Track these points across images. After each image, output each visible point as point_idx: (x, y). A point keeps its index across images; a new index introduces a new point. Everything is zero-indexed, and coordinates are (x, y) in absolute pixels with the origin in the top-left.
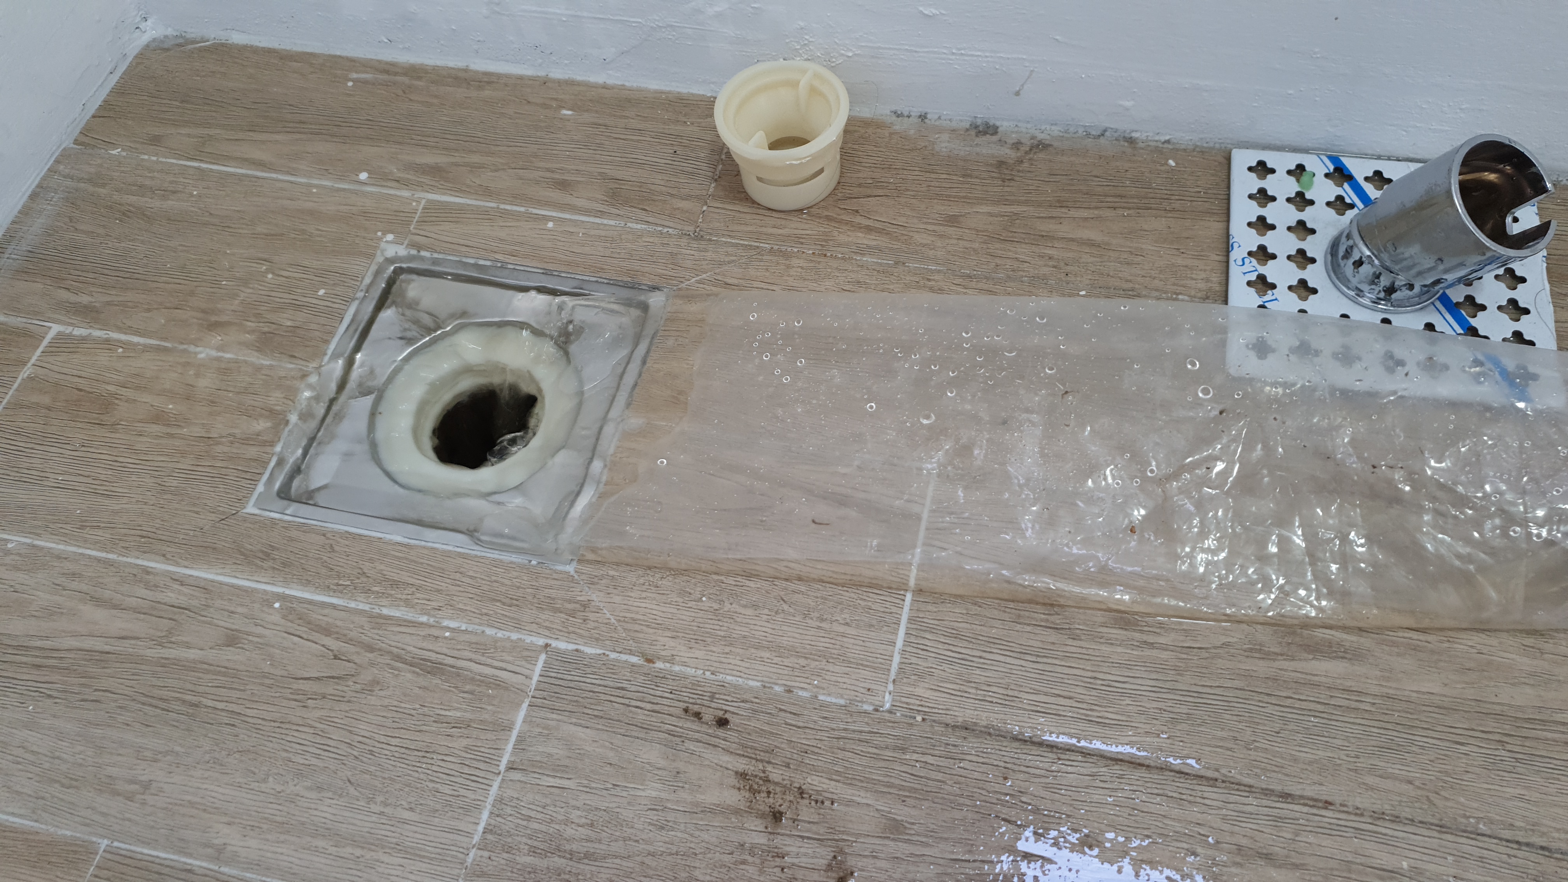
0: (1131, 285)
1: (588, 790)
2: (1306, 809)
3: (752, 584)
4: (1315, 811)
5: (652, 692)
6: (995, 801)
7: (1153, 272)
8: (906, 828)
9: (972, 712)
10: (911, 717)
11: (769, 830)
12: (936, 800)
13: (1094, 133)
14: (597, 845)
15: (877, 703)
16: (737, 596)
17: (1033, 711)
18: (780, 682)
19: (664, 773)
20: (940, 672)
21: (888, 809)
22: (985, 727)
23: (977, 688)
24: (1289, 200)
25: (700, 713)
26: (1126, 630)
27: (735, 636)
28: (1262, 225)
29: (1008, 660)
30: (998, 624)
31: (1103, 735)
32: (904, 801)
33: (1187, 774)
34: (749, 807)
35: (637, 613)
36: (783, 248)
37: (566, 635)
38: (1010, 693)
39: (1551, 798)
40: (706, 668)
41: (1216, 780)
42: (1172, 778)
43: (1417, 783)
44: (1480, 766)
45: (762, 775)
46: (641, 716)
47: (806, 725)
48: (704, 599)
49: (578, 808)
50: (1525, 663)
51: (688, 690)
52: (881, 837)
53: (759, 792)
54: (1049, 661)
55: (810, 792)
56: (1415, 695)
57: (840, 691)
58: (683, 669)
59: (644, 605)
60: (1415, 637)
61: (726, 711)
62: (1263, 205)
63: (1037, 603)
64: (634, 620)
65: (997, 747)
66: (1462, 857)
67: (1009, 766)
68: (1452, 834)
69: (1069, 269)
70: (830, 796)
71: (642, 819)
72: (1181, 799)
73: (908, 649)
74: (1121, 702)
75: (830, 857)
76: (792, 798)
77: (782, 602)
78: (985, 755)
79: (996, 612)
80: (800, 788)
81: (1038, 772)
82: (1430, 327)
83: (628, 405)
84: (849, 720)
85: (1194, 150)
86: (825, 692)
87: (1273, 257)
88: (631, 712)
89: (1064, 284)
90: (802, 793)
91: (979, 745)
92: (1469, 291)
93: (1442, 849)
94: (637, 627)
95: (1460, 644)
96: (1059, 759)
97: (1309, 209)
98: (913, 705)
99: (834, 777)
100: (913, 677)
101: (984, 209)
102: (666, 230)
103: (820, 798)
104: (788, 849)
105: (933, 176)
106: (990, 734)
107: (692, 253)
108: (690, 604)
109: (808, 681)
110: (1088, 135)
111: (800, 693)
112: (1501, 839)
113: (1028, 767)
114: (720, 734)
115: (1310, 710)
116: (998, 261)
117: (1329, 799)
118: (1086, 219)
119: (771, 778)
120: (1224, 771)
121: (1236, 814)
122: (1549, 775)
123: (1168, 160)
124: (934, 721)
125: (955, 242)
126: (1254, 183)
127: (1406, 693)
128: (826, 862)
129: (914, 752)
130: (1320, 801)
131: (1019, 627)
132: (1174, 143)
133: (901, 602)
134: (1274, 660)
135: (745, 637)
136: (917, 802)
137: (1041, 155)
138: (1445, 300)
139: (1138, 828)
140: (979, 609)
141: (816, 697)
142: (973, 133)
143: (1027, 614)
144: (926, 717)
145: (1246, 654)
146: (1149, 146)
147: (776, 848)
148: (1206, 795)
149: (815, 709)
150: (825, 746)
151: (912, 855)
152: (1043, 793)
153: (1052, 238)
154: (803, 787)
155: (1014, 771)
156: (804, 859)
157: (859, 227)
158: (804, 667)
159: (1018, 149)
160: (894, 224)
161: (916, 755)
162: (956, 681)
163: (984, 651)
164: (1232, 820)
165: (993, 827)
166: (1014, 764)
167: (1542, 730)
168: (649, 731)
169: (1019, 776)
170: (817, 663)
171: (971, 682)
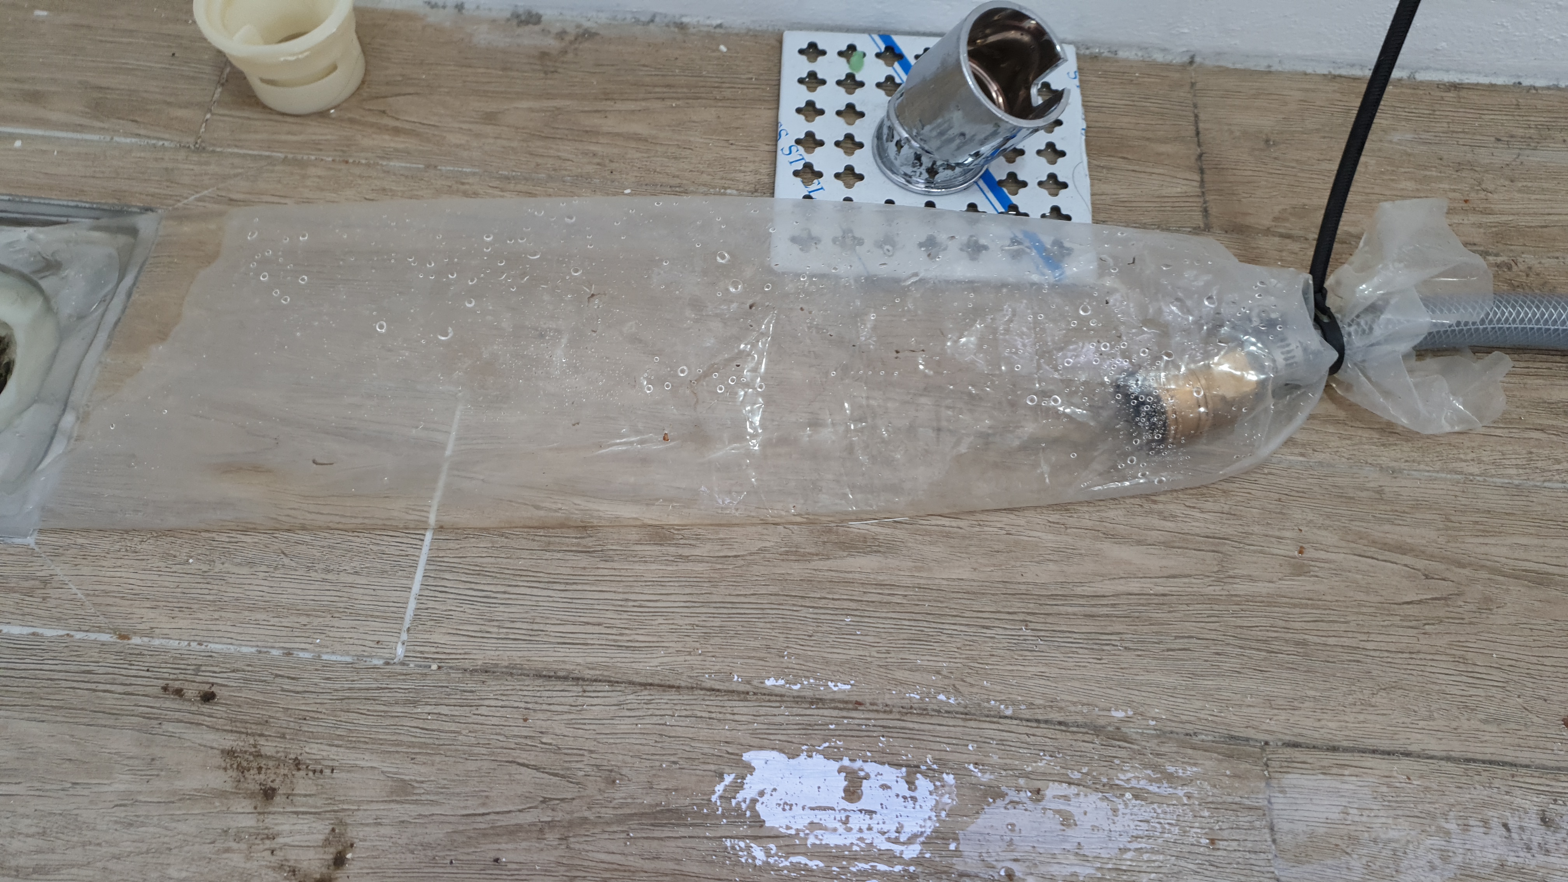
0: (678, 181)
1: (41, 793)
2: (835, 713)
3: (248, 539)
4: (845, 714)
5: (124, 672)
6: (513, 746)
7: (701, 166)
8: (414, 787)
9: (493, 653)
10: (425, 667)
11: (259, 810)
12: (449, 753)
13: (644, 19)
14: (50, 856)
15: (388, 656)
16: (230, 554)
17: (559, 643)
18: (277, 645)
19: (136, 762)
20: (462, 614)
21: (395, 770)
22: (506, 667)
23: (499, 627)
24: (839, 83)
25: (181, 690)
26: (661, 545)
27: (226, 599)
28: (811, 110)
29: (535, 592)
30: (525, 554)
31: (632, 660)
32: (413, 759)
33: (718, 690)
34: (236, 787)
35: (110, 584)
36: (299, 157)
37: (20, 617)
38: (536, 627)
39: (1069, 672)
40: (192, 638)
41: (748, 693)
42: (702, 697)
43: (945, 672)
44: (1004, 648)
45: (253, 750)
46: (110, 701)
47: (306, 689)
48: (191, 561)
49: (28, 816)
50: (1049, 538)
51: (169, 665)
52: (386, 801)
53: (249, 770)
54: (579, 587)
55: (308, 762)
56: (945, 582)
57: (346, 647)
58: (164, 641)
59: (118, 574)
60: (947, 524)
61: (213, 684)
62: (812, 89)
63: (569, 527)
64: (106, 592)
65: (518, 688)
66: (985, 742)
67: (530, 706)
68: (976, 720)
69: (614, 166)
70: (330, 763)
71: (107, 818)
72: (710, 718)
73: (426, 593)
74: (653, 622)
75: (327, 831)
76: (286, 772)
77: (282, 556)
78: (504, 698)
79: (524, 542)
80: (296, 759)
81: (559, 708)
82: (972, 207)
83: (107, 346)
84: (356, 678)
85: (747, 34)
86: (329, 650)
87: (821, 143)
88: (98, 697)
89: (609, 183)
90: (297, 765)
91: (498, 688)
92: (1011, 168)
93: (965, 737)
94: (110, 601)
95: (990, 526)
96: (584, 691)
97: (858, 91)
98: (427, 653)
99: (336, 742)
100: (429, 623)
101: (525, 104)
102: (161, 143)
103: (319, 767)
104: (280, 828)
105: (469, 70)
106: (511, 674)
107: (191, 167)
108: (175, 568)
109: (309, 640)
110: (637, 21)
111: (302, 654)
112: (1021, 719)
113: (550, 704)
114: (204, 710)
115: (843, 609)
116: (539, 160)
117: (859, 699)
118: (633, 112)
119: (263, 752)
120: (755, 682)
121: (766, 727)
122: (1068, 649)
123: (719, 45)
124: (451, 668)
125: (491, 141)
126: (804, 66)
127: (937, 582)
128: (322, 837)
129: (427, 704)
130: (851, 702)
131: (548, 555)
132: (726, 28)
133: (420, 543)
134: (809, 561)
135: (236, 599)
136: (428, 757)
137: (587, 45)
138: (987, 178)
139: (664, 755)
140: (506, 540)
141: (319, 656)
142: (515, 22)
143: (557, 539)
144: (443, 664)
145: (781, 557)
146: (700, 31)
147: (267, 828)
148: (736, 710)
149: (317, 670)
150: (327, 709)
151: (420, 816)
152: (566, 731)
153: (597, 133)
154: (299, 758)
155: (535, 710)
156: (298, 837)
157: (383, 129)
158: (305, 625)
159: (562, 39)
160: (424, 124)
161: (429, 707)
162: (479, 621)
163: (510, 586)
164: (762, 734)
165: (510, 774)
166: (536, 703)
167: (1063, 605)
168: (119, 717)
169: (540, 715)
170: (321, 620)
171: (493, 620)
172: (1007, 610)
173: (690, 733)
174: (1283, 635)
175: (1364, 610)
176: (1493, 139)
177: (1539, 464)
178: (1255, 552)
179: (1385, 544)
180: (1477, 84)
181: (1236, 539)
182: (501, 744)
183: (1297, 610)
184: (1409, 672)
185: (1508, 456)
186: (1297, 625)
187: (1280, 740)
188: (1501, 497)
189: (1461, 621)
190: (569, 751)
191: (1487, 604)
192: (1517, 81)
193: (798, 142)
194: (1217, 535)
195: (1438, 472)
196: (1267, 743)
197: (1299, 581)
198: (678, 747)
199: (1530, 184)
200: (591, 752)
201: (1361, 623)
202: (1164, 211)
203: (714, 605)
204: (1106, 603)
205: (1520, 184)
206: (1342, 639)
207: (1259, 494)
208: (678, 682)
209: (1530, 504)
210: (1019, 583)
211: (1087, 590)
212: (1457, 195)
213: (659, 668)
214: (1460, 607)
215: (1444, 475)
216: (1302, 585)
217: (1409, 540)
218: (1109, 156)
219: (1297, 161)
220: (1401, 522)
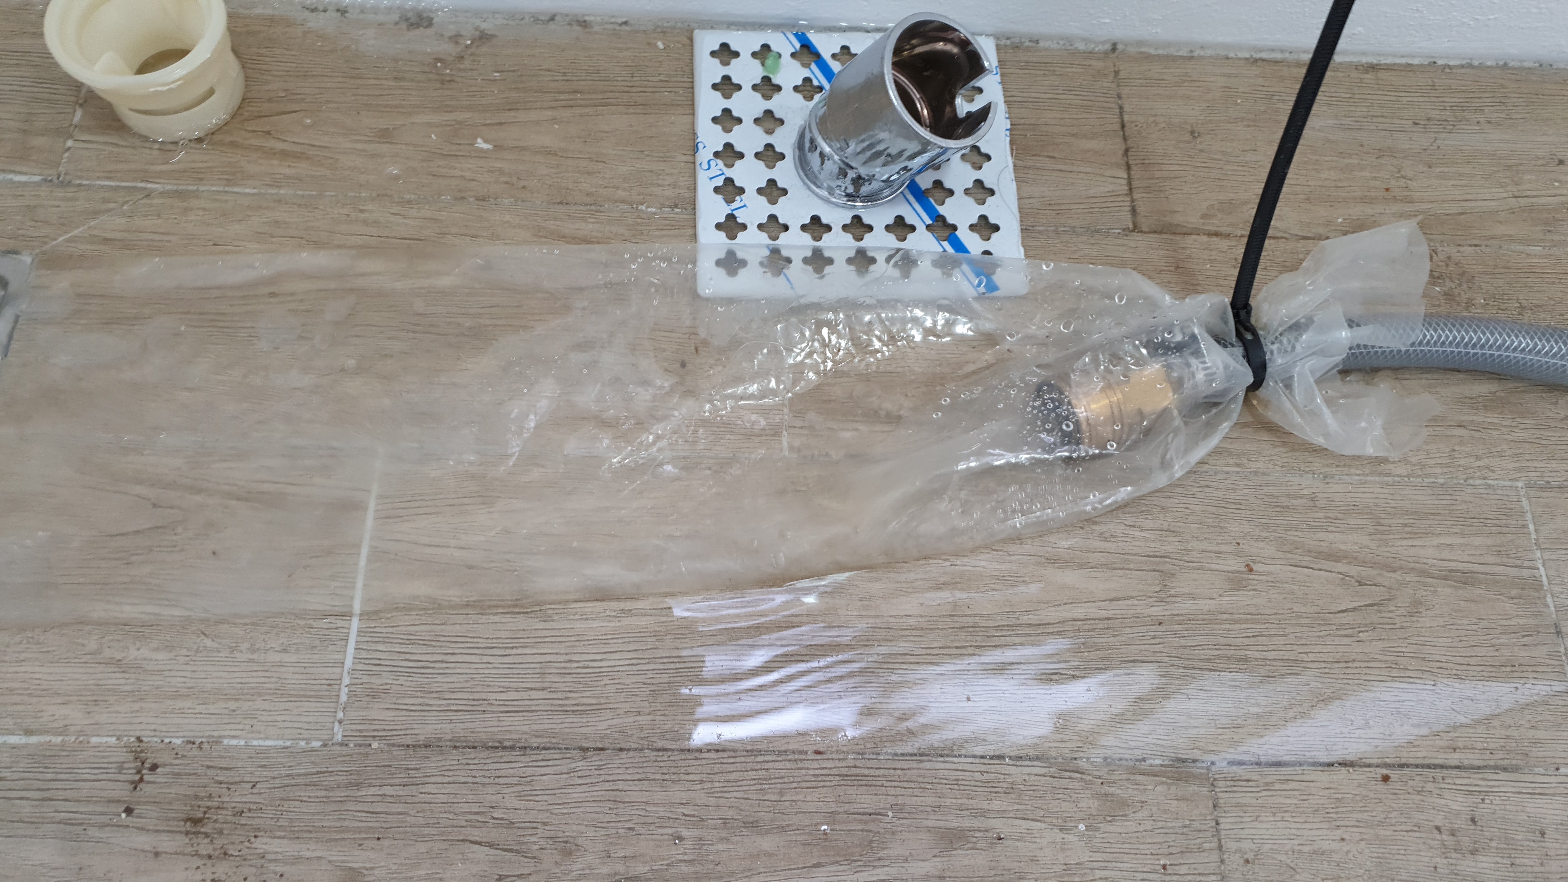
5: (40, 776)
6: (464, 823)
7: (616, 181)
8: (363, 875)
9: (433, 726)
10: (366, 745)
12: (397, 836)
13: (543, 17)
15: (326, 737)
17: (502, 712)
20: (399, 688)
21: (343, 858)
22: (450, 741)
23: (440, 698)
24: (755, 88)
27: (146, 688)
28: (727, 119)
29: (474, 659)
31: (580, 724)
32: (360, 845)
35: (15, 680)
36: (179, 188)
38: (478, 696)
40: (112, 733)
42: (654, 758)
46: (26, 808)
47: (241, 779)
50: (993, 568)
51: (90, 765)
54: (519, 651)
56: (892, 620)
57: (281, 731)
59: (23, 669)
62: (727, 96)
64: (10, 690)
65: (464, 761)
67: (477, 780)
72: (664, 780)
73: (360, 667)
74: (599, 683)
77: (203, 637)
78: (450, 773)
82: (900, 220)
84: (294, 763)
86: (262, 736)
87: (741, 156)
88: (16, 806)
91: (444, 763)
92: (936, 176)
94: (17, 699)
96: (533, 761)
97: (776, 96)
98: (367, 731)
99: (278, 834)
100: (366, 699)
101: (422, 119)
105: (359, 82)
106: (455, 747)
107: (57, 203)
109: (241, 727)
110: (536, 20)
111: (232, 742)
113: (498, 777)
116: (442, 182)
118: (539, 122)
121: (722, 785)
124: (392, 745)
125: (390, 162)
126: (717, 70)
127: (885, 620)
129: (372, 786)
132: (632, 24)
135: (158, 688)
136: (376, 842)
137: (484, 49)
138: (913, 188)
141: (249, 743)
142: (404, 26)
144: (382, 742)
146: (605, 29)
148: (690, 770)
149: (250, 758)
152: (517, 804)
155: (483, 785)
157: (269, 153)
158: (234, 711)
159: (457, 43)
160: (314, 146)
161: (374, 789)
162: (419, 694)
163: (447, 654)
164: (718, 792)
165: (463, 854)
166: (485, 777)
167: (1010, 636)
168: (40, 825)
169: (490, 790)
170: (250, 703)
171: (433, 692)
172: (955, 644)
173: (644, 796)
174: (1225, 652)
175: (1303, 621)
176: (1410, 122)
177: (1461, 462)
178: (1194, 568)
179: (1320, 552)
180: (1394, 64)
181: (1176, 556)
182: (450, 822)
183: (1237, 626)
184: (1346, 681)
185: (1432, 456)
186: (1238, 641)
187: (1225, 759)
188: (1428, 498)
189: (1393, 626)
190: (523, 825)
191: (1416, 608)
192: (1432, 60)
193: (717, 154)
194: (1157, 554)
195: (1367, 475)
196: (1213, 763)
197: (1238, 595)
198: (633, 812)
199: (1446, 170)
200: (545, 824)
201: (1299, 634)
202: (1092, 213)
203: (661, 661)
204: (1052, 630)
205: (1439, 170)
206: (1281, 653)
207: (1197, 508)
208: (629, 744)
209: (1454, 502)
210: (966, 616)
211: (1033, 619)
212: (1377, 183)
213: (608, 732)
214: (1392, 612)
215: (1373, 478)
216: (1243, 600)
217: (1342, 547)
218: (1034, 155)
219: (1222, 152)
220: (1334, 529)
